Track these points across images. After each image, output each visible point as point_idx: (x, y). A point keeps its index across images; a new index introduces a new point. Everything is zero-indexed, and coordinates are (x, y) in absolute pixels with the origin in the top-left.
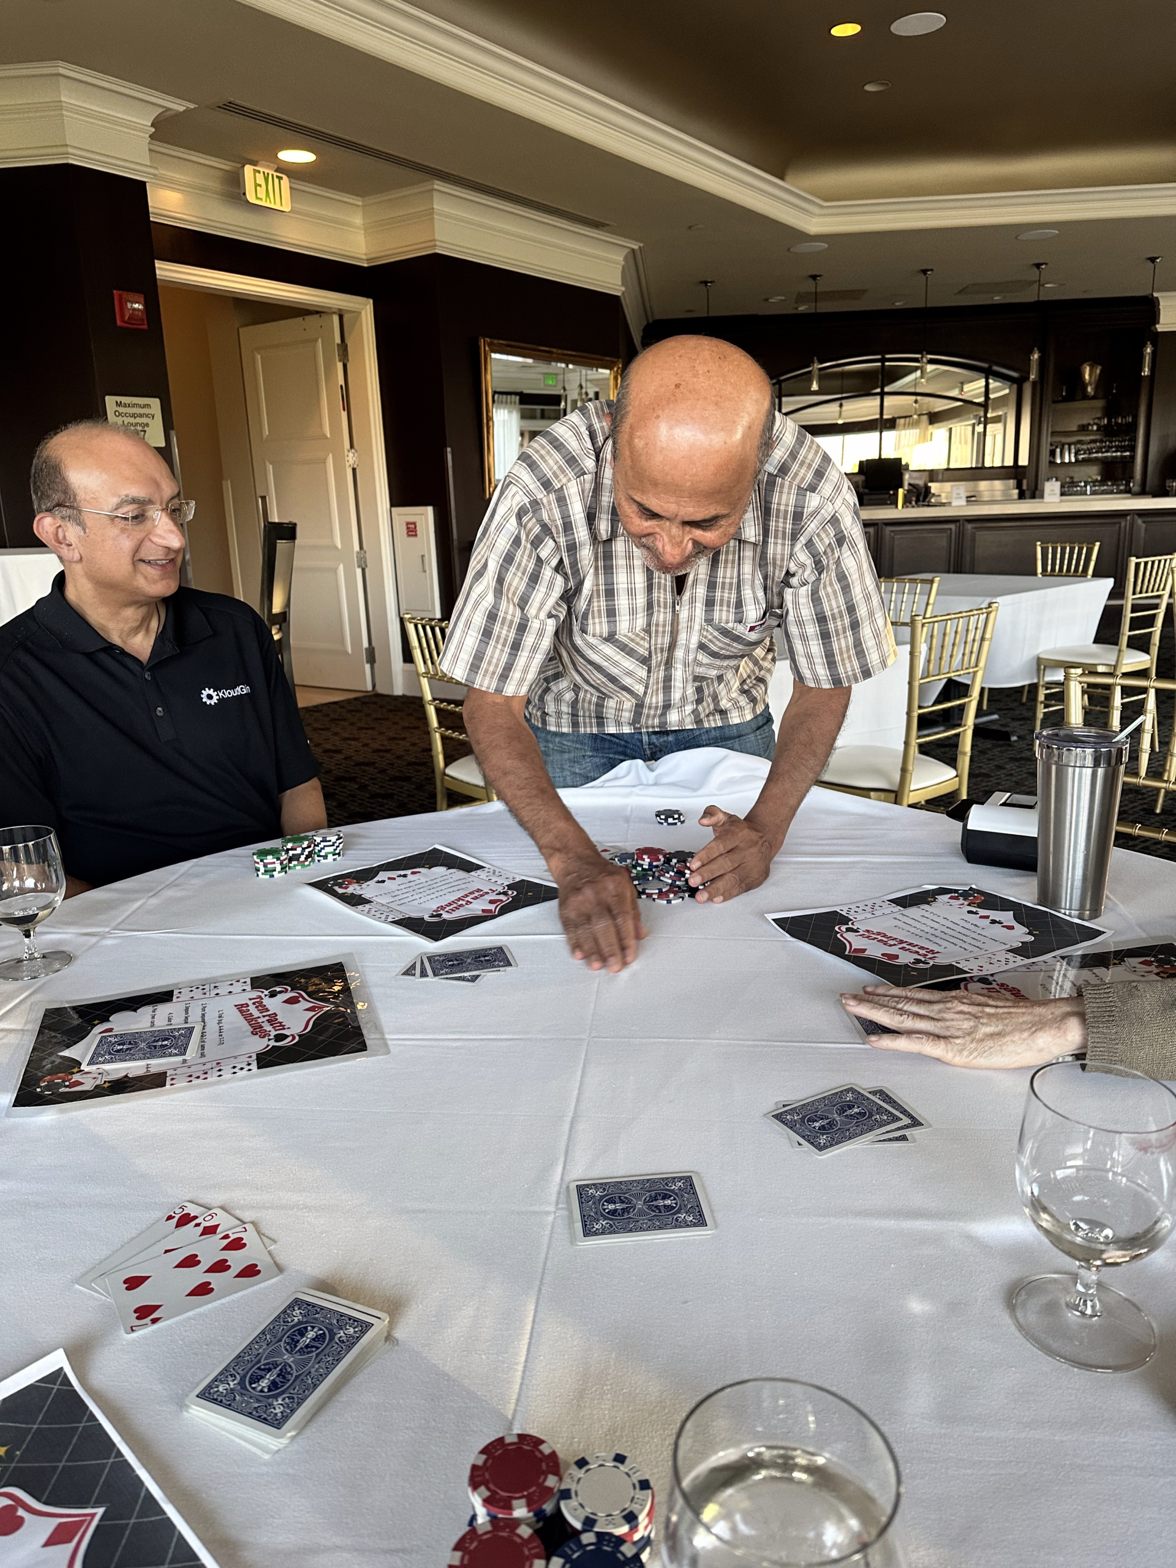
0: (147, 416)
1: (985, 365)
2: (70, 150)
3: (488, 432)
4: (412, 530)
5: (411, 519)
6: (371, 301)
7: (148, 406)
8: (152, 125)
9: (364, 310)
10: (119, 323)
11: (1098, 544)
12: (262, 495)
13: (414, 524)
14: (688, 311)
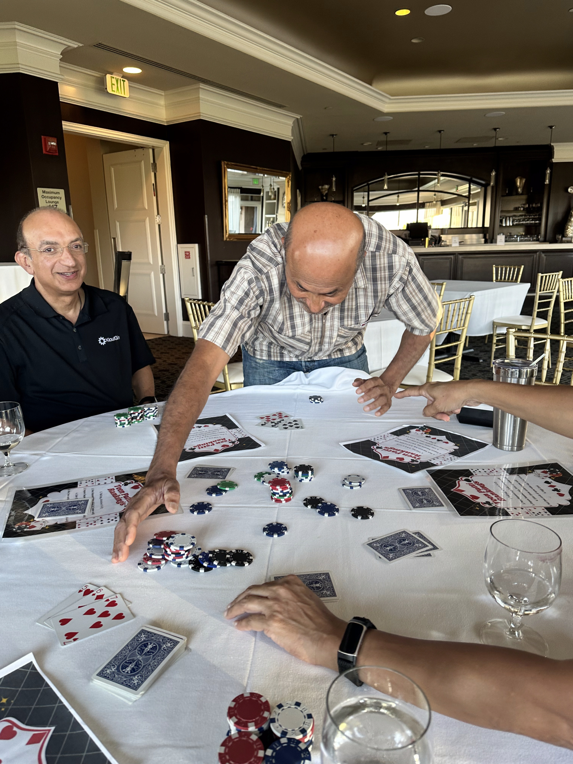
0: (58, 198)
1: (469, 178)
2: (20, 66)
3: (226, 208)
4: (187, 255)
5: (187, 250)
6: (168, 142)
7: (58, 193)
8: (61, 54)
9: (165, 146)
10: (44, 152)
11: (523, 266)
12: (114, 237)
13: (189, 252)
14: (324, 149)
